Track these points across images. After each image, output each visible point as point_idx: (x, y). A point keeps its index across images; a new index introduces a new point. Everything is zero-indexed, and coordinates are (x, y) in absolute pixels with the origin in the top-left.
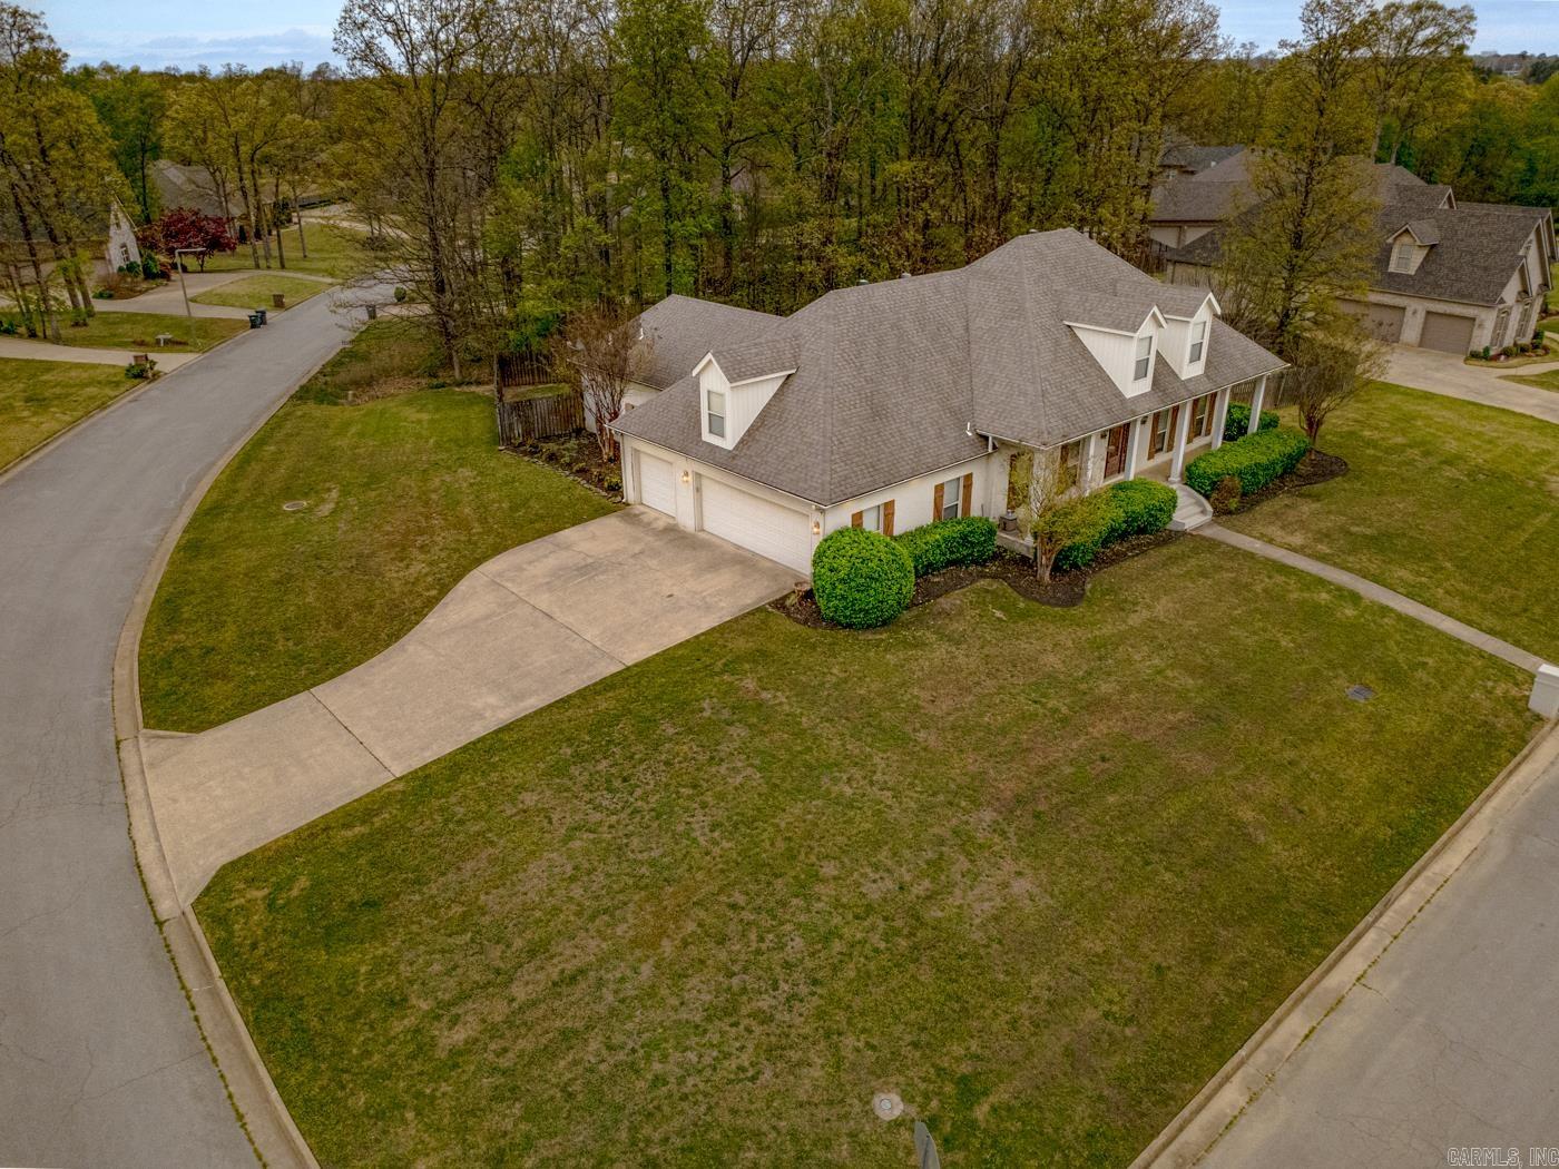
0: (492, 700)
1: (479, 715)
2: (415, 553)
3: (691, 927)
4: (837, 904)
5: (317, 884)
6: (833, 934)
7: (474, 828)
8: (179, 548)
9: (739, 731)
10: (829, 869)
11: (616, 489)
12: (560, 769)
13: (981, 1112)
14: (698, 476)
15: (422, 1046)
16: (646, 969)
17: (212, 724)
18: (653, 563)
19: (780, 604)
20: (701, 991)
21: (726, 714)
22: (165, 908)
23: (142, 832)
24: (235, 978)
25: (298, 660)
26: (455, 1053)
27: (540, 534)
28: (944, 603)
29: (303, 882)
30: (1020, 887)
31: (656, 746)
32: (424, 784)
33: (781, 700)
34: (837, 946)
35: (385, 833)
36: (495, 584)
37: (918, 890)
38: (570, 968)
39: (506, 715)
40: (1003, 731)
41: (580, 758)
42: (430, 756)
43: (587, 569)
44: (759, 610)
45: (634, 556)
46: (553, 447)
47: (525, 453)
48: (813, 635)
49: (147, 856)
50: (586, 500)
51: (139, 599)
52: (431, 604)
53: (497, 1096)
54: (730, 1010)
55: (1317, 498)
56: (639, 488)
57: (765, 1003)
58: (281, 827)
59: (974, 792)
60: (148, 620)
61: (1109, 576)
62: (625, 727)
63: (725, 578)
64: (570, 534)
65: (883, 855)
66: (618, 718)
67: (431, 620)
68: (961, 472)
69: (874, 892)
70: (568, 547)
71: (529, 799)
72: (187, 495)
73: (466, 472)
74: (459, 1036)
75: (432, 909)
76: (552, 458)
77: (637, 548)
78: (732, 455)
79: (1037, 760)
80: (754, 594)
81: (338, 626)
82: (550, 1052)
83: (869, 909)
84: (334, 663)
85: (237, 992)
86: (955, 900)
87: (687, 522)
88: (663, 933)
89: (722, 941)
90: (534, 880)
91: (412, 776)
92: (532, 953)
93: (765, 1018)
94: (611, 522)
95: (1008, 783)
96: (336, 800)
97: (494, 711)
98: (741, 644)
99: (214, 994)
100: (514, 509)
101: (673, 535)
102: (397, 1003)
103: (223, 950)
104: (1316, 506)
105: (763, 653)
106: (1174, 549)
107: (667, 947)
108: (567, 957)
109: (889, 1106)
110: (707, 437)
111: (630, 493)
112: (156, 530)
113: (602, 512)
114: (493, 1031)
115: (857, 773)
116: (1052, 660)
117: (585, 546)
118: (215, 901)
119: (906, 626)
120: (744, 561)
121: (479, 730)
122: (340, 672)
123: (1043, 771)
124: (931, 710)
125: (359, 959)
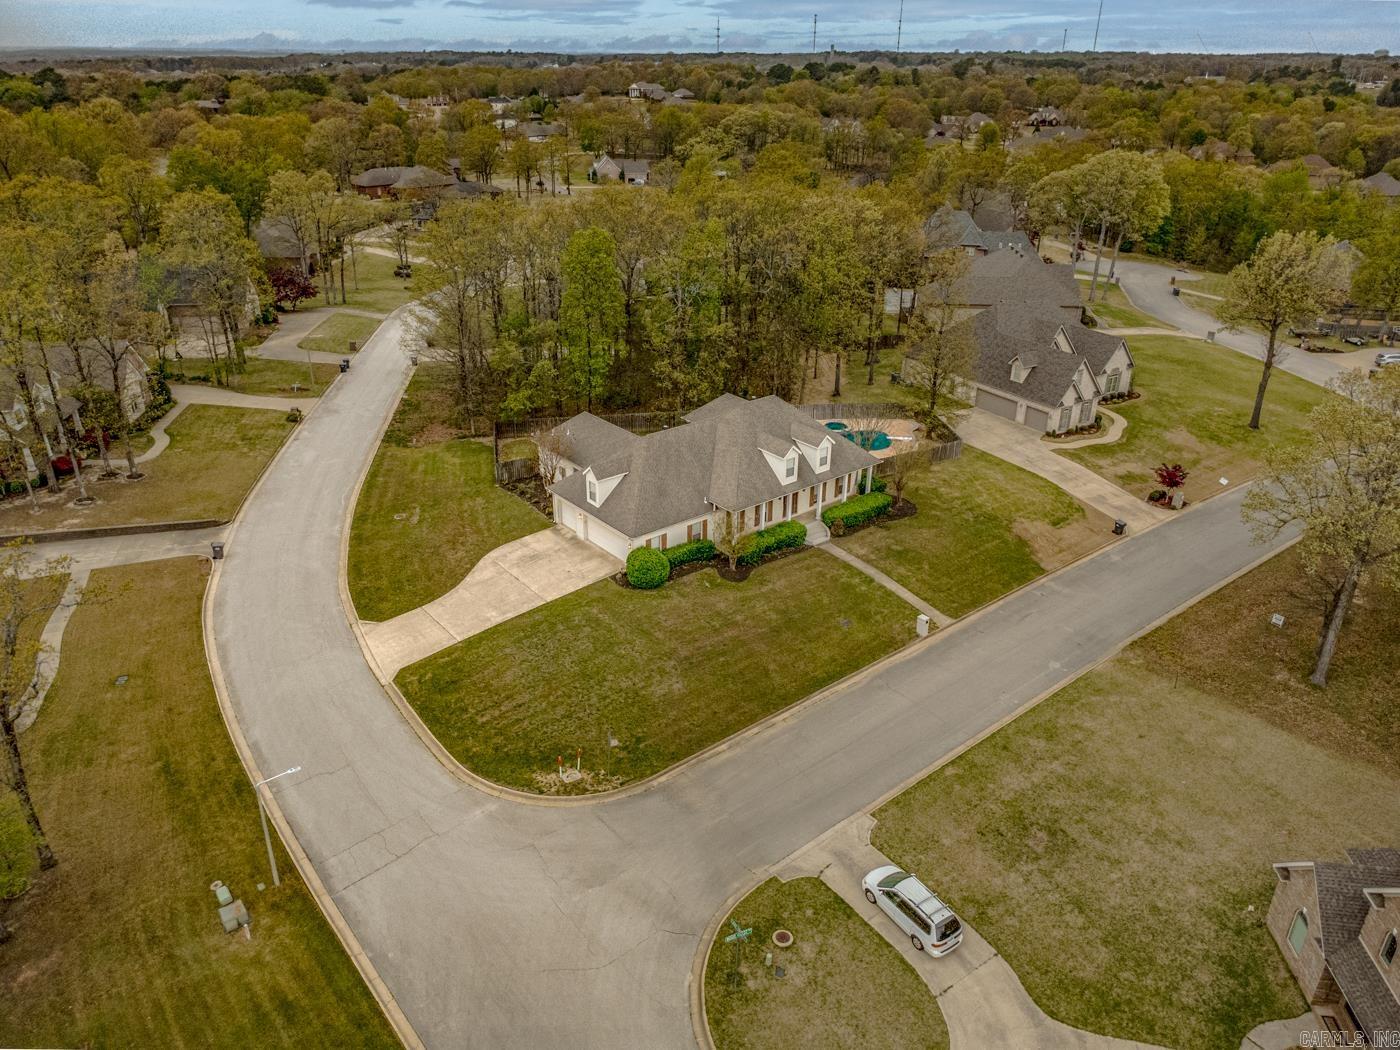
0: (494, 614)
1: (489, 620)
2: (459, 546)
3: (560, 693)
4: (611, 688)
5: (434, 675)
6: (608, 697)
7: (487, 659)
8: (351, 539)
9: (588, 629)
10: (610, 677)
11: (550, 514)
12: (520, 641)
13: (642, 746)
14: (585, 517)
15: (473, 721)
16: (544, 704)
17: (385, 619)
18: (564, 555)
19: (614, 577)
20: (560, 711)
21: (583, 622)
22: (383, 681)
23: (368, 657)
24: (412, 701)
25: (415, 594)
26: (483, 724)
27: (515, 538)
28: (685, 579)
29: (430, 675)
30: (676, 686)
31: (555, 633)
32: (470, 643)
33: (606, 618)
34: (608, 700)
35: (457, 660)
36: (495, 563)
37: (640, 685)
38: (520, 702)
39: (500, 620)
40: (690, 633)
41: (526, 637)
42: (471, 634)
43: (535, 557)
44: (606, 579)
45: (556, 552)
46: (522, 486)
47: (509, 489)
48: (625, 591)
49: (373, 665)
50: (536, 520)
51: (341, 563)
52: (468, 571)
53: (496, 734)
54: (569, 717)
55: (888, 528)
56: (561, 517)
57: (581, 715)
58: (417, 658)
59: (670, 655)
60: (349, 574)
61: (764, 568)
62: (544, 626)
63: (593, 564)
64: (528, 539)
65: (630, 674)
66: (542, 622)
67: (468, 579)
68: (701, 519)
69: (623, 685)
70: (526, 546)
71: (508, 651)
72: (346, 508)
73: (480, 500)
74: (484, 719)
75: (474, 684)
76: (522, 493)
77: (557, 548)
78: (599, 510)
79: (697, 644)
80: (604, 571)
81: (430, 580)
82: (513, 724)
83: (621, 690)
84: (430, 596)
85: (413, 707)
86: (652, 689)
87: (581, 535)
88: (550, 694)
89: (570, 697)
90: (508, 677)
91: (465, 641)
92: (508, 698)
93: (580, 719)
94: (547, 533)
95: (684, 652)
96: (437, 649)
97: (495, 618)
98: (595, 594)
99: (405, 706)
100: (503, 524)
101: (574, 540)
102: (465, 710)
103: (406, 694)
104: (885, 533)
105: (602, 599)
106: (802, 555)
107: (552, 698)
108: (519, 699)
109: (614, 742)
110: (589, 500)
111: (557, 519)
112: (337, 527)
113: (544, 527)
114: (495, 719)
115: (628, 646)
116: (722, 606)
117: (535, 546)
118: (401, 678)
119: (665, 589)
120: (604, 556)
121: (488, 625)
122: (433, 600)
123: (699, 648)
124: (664, 624)
125: (452, 698)
